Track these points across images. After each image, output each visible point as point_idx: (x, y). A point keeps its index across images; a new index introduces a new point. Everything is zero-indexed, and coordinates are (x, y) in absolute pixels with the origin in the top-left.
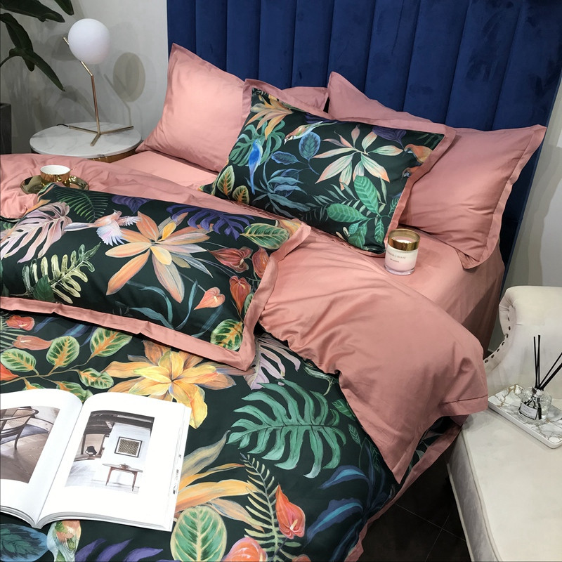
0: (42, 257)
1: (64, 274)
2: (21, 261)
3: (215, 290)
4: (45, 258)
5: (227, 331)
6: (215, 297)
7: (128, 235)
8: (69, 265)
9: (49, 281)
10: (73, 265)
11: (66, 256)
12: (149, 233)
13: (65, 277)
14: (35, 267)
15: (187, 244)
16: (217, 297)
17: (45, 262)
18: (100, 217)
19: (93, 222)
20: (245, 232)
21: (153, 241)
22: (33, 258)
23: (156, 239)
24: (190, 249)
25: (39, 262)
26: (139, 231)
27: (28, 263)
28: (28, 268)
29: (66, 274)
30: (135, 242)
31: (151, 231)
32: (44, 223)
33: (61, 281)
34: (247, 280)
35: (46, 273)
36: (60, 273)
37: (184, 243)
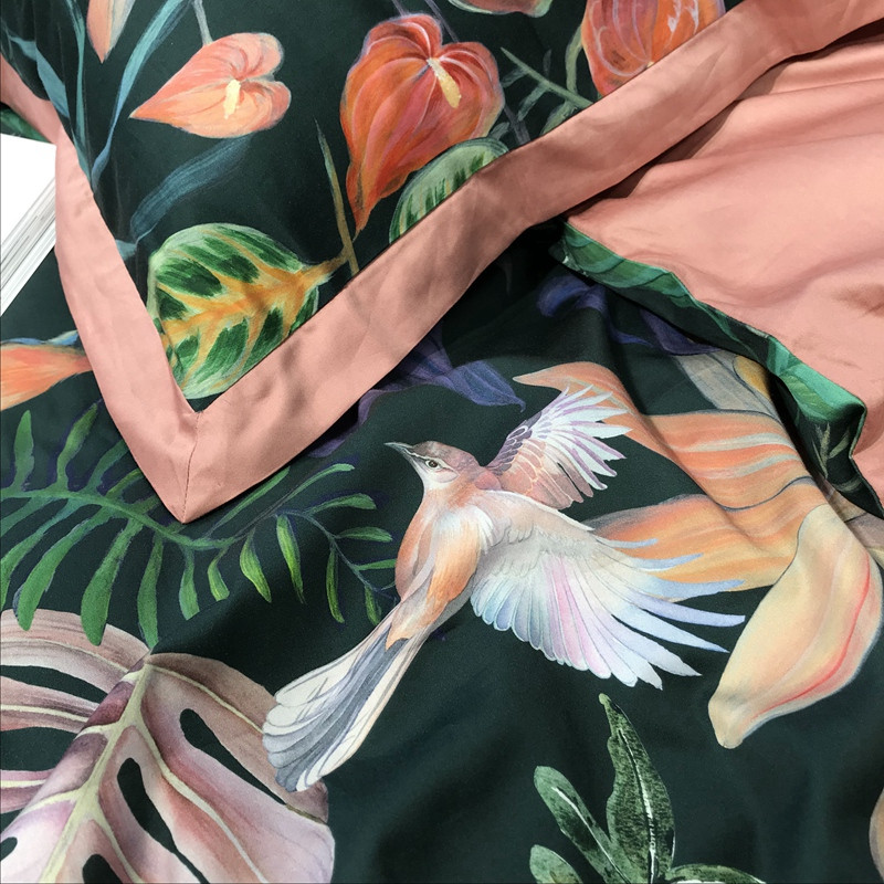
3: (263, 49)
5: (203, 283)
6: (234, 87)
16: (247, 88)
34: (505, 68)
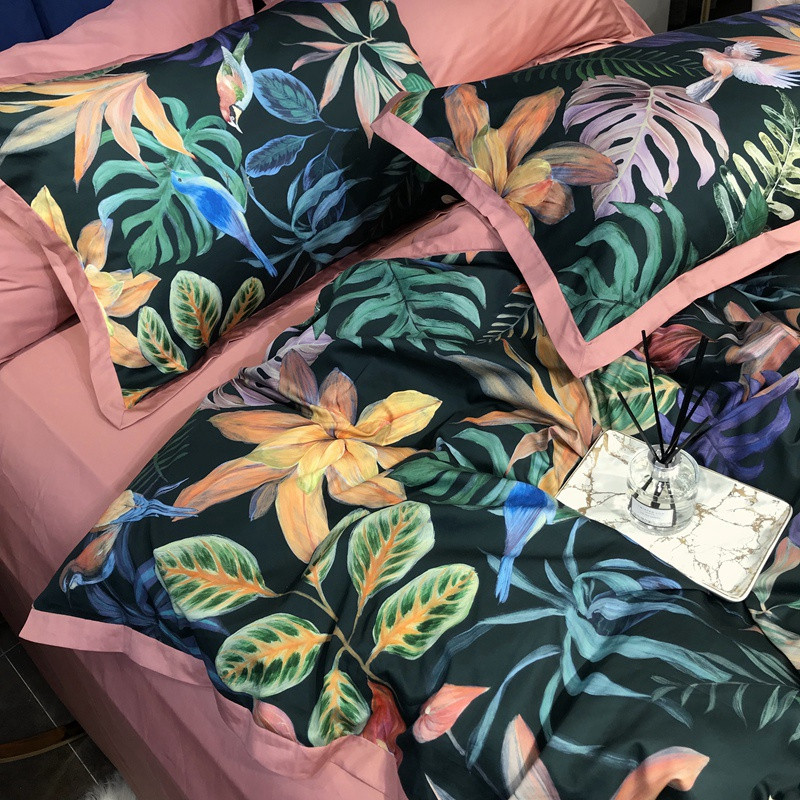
0: (731, 157)
1: (780, 166)
2: (703, 181)
4: (734, 155)
8: (778, 146)
9: (763, 191)
10: (784, 143)
11: (762, 134)
13: (784, 170)
14: (731, 178)
17: (740, 162)
22: (717, 166)
25: (732, 167)
27: (716, 179)
28: (721, 188)
29: (783, 163)
33: (780, 183)
35: (755, 180)
36: (773, 167)
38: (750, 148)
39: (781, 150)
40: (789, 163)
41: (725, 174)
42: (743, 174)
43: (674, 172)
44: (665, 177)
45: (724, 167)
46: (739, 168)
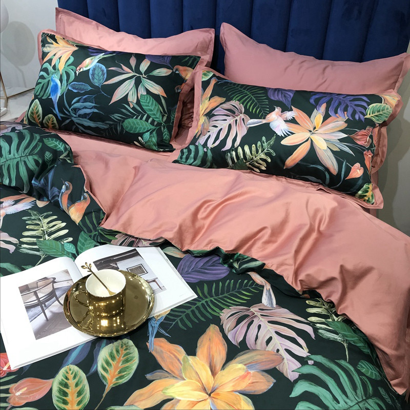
0: (238, 147)
1: (254, 157)
2: (224, 149)
3: (358, 165)
4: (239, 147)
5: (367, 192)
6: (358, 170)
7: (292, 127)
8: (257, 151)
9: (245, 161)
10: (260, 151)
11: (254, 145)
12: (306, 125)
14: (234, 153)
15: (334, 132)
17: (240, 150)
18: (268, 114)
19: (264, 118)
20: (367, 114)
21: (310, 131)
22: (231, 148)
23: (312, 129)
24: (337, 136)
25: (236, 150)
26: (298, 124)
27: (229, 151)
28: (229, 154)
30: (299, 133)
31: (307, 123)
32: (230, 120)
33: (253, 161)
35: (242, 157)
36: (251, 157)
37: (332, 131)
38: (246, 148)
39: (257, 153)
40: (258, 158)
41: (232, 151)
42: (239, 154)
43: (218, 143)
44: (214, 143)
45: (233, 148)
46: (238, 151)
